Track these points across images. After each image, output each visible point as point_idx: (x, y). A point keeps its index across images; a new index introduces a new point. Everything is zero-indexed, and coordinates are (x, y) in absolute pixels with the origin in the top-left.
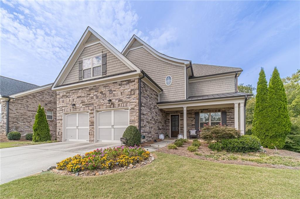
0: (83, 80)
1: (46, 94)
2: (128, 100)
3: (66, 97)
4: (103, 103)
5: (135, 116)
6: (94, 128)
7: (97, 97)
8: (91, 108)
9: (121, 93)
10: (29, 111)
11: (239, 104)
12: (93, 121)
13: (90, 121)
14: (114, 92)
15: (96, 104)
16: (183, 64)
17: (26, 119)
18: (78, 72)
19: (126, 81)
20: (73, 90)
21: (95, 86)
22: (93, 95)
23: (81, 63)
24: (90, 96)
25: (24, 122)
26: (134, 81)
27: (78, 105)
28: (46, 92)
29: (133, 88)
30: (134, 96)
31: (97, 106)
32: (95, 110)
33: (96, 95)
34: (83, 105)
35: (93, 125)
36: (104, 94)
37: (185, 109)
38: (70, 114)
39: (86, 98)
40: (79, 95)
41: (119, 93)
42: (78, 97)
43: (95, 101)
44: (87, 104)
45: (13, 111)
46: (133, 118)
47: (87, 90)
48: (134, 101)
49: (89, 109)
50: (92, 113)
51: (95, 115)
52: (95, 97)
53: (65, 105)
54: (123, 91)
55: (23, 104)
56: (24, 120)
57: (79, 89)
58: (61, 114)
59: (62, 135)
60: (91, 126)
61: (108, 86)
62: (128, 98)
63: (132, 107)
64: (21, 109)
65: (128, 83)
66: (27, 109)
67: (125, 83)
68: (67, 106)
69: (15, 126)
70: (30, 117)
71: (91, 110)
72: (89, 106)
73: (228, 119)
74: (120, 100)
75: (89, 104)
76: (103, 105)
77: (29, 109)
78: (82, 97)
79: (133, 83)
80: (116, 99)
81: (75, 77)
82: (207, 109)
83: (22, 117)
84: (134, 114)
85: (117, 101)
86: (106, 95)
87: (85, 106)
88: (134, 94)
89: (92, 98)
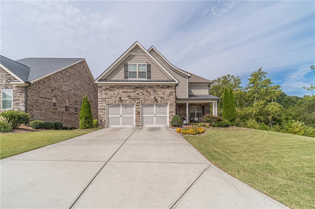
0: (129, 79)
1: (52, 80)
2: (168, 98)
3: (110, 91)
4: (148, 99)
5: (173, 109)
6: (140, 116)
7: (143, 94)
8: (137, 101)
9: (163, 93)
10: (41, 98)
11: (215, 103)
12: (139, 111)
13: (136, 111)
14: (157, 92)
15: (142, 98)
16: (187, 75)
17: (38, 106)
18: (124, 72)
19: (166, 86)
20: (118, 86)
21: (141, 86)
22: (139, 92)
23: (126, 66)
24: (136, 92)
25: (37, 109)
26: (172, 87)
27: (124, 98)
28: (52, 78)
29: (171, 91)
30: (172, 96)
31: (143, 100)
32: (141, 103)
33: (142, 92)
34: (129, 99)
35: (139, 114)
36: (149, 92)
37: (187, 104)
38: (112, 105)
39: (132, 94)
40: (125, 90)
41: (162, 93)
42: (123, 92)
43: (142, 97)
44: (133, 98)
45: (29, 98)
46: (172, 110)
47: (133, 87)
48: (172, 99)
49: (135, 102)
50: (139, 105)
51: (141, 107)
52: (140, 94)
53: (109, 97)
54: (164, 92)
55: (36, 90)
56: (37, 108)
57: (125, 86)
58: (104, 104)
59: (105, 122)
60: (137, 115)
61: (152, 87)
62: (168, 97)
63: (171, 103)
64: (35, 96)
65: (168, 88)
66: (39, 96)
67: (166, 87)
68: (111, 98)
69: (31, 114)
70: (41, 104)
71: (138, 103)
72: (135, 100)
73: (205, 111)
74: (162, 98)
75: (136, 98)
76: (148, 100)
77: (41, 96)
78: (128, 92)
79: (172, 88)
80: (159, 97)
81: (120, 75)
82: (194, 104)
83: (36, 104)
84: (172, 107)
85: (160, 98)
86: (151, 93)
87: (131, 100)
88: (172, 95)
89: (138, 94)
